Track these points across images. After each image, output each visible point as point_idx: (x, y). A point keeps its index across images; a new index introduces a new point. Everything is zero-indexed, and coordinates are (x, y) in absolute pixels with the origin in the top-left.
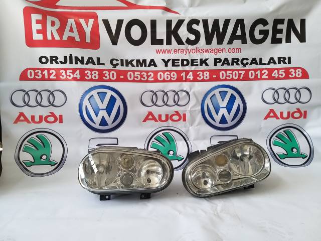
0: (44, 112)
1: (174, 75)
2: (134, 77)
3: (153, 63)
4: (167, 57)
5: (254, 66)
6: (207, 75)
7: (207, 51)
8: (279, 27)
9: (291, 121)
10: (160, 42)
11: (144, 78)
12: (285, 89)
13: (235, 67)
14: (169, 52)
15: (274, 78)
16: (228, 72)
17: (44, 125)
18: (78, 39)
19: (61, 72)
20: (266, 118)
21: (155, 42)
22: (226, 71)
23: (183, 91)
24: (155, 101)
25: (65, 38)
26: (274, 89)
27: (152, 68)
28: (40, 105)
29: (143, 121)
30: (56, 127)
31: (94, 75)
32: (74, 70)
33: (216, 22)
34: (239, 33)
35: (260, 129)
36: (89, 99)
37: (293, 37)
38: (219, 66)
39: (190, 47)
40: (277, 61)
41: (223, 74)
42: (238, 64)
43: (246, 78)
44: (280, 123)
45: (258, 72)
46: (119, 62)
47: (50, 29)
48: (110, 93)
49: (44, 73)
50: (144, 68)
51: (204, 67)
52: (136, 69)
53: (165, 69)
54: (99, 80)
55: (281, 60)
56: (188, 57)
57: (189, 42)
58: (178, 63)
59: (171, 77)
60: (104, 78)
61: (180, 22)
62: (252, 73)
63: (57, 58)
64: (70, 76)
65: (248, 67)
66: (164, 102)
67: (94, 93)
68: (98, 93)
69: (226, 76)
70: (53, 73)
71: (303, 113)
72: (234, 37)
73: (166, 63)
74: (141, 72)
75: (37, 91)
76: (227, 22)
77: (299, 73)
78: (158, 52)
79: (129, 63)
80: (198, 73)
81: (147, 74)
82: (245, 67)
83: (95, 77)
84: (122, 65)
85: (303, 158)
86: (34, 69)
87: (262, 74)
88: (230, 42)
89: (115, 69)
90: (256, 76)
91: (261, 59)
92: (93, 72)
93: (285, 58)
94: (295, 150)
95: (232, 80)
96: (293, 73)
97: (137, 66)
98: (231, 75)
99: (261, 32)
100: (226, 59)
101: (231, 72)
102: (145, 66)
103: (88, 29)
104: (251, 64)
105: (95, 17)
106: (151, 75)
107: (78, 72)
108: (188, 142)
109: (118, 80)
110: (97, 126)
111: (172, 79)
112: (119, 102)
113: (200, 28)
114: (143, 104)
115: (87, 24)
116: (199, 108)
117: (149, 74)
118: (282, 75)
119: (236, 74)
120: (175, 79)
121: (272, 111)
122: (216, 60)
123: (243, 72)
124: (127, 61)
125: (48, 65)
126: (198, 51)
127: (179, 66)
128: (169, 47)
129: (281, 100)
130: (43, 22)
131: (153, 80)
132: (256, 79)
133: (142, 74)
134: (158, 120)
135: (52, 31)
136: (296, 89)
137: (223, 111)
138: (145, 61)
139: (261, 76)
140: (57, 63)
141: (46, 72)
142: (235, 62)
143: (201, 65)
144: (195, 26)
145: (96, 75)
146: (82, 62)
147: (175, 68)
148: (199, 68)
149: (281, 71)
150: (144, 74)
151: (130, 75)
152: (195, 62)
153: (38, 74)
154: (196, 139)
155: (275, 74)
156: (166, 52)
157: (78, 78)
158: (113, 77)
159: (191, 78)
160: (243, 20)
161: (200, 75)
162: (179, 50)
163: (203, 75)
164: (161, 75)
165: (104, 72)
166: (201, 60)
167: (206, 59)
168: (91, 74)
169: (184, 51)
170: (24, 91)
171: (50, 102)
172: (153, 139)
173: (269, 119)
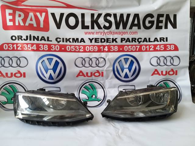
1: (96, 48)
2: (71, 49)
3: (83, 40)
4: (91, 36)
5: (145, 43)
6: (116, 48)
7: (116, 33)
8: (161, 19)
10: (87, 27)
11: (77, 50)
12: (164, 57)
13: (134, 43)
14: (93, 33)
15: (157, 50)
16: (129, 46)
17: (14, 79)
18: (35, 25)
19: (24, 45)
20: (152, 75)
21: (84, 27)
22: (128, 46)
23: (101, 58)
24: (84, 64)
25: (27, 24)
26: (157, 57)
27: (82, 43)
28: (11, 66)
29: (76, 77)
31: (45, 47)
32: (32, 44)
33: (122, 15)
34: (136, 22)
35: (149, 81)
37: (169, 25)
38: (124, 43)
39: (106, 31)
40: (159, 40)
41: (126, 48)
42: (135, 42)
43: (140, 50)
44: (161, 78)
45: (148, 47)
46: (61, 40)
48: (55, 59)
50: (77, 44)
51: (114, 43)
52: (72, 44)
53: (90, 44)
54: (48, 51)
55: (162, 39)
56: (105, 37)
57: (105, 27)
58: (99, 40)
59: (94, 49)
60: (52, 49)
61: (100, 15)
62: (144, 47)
63: (22, 37)
64: (30, 48)
65: (142, 43)
66: (90, 65)
67: (45, 59)
68: (48, 59)
69: (128, 49)
71: (175, 72)
72: (133, 25)
73: (91, 40)
74: (75, 46)
75: (9, 57)
76: (128, 15)
77: (173, 47)
78: (86, 33)
79: (68, 40)
80: (111, 47)
81: (79, 47)
82: (140, 43)
83: (46, 49)
84: (63, 41)
86: (8, 44)
87: (150, 48)
88: (131, 28)
89: (59, 44)
90: (147, 49)
91: (149, 39)
92: (45, 46)
93: (164, 38)
95: (132, 51)
96: (169, 47)
98: (131, 48)
99: (150, 22)
100: (128, 39)
101: (131, 46)
102: (78, 42)
103: (42, 19)
104: (143, 42)
105: (46, 12)
106: (81, 48)
107: (35, 46)
108: (104, 89)
109: (61, 51)
111: (95, 50)
113: (112, 19)
114: (76, 66)
115: (41, 16)
116: (112, 68)
117: (80, 47)
118: (162, 48)
119: (134, 47)
120: (97, 50)
121: (156, 70)
122: (122, 39)
123: (139, 47)
124: (66, 39)
125: (16, 41)
126: (111, 33)
127: (99, 42)
128: (93, 31)
129: (162, 64)
131: (83, 51)
132: (146, 51)
133: (76, 47)
134: (86, 76)
135: (19, 20)
136: (171, 57)
137: (126, 70)
138: (77, 39)
140: (22, 40)
141: (15, 46)
142: (134, 40)
143: (113, 42)
144: (108, 18)
145: (46, 47)
146: (38, 39)
147: (96, 44)
148: (112, 44)
149: (161, 46)
150: (77, 47)
151: (68, 47)
152: (109, 40)
153: (10, 47)
154: (110, 88)
155: (158, 48)
156: (91, 34)
157: (35, 49)
158: (57, 49)
159: (107, 50)
160: (138, 14)
161: (112, 48)
162: (99, 32)
163: (114, 48)
164: (88, 48)
165: (52, 46)
166: (113, 39)
167: (116, 39)
168: (43, 47)
169: (102, 33)
170: (1, 57)
171: (17, 64)
172: (83, 88)
173: (154, 75)
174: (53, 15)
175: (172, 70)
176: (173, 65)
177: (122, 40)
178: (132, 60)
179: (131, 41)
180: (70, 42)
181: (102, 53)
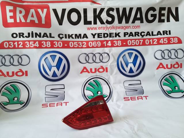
0: (15, 69)
1: (99, 43)
2: (74, 45)
3: (85, 36)
4: (94, 32)
5: (148, 37)
6: (120, 43)
7: (119, 28)
8: (163, 12)
9: (173, 70)
10: (90, 23)
11: (80, 46)
12: (168, 50)
14: (96, 29)
15: (161, 44)
17: (15, 78)
18: (37, 22)
19: (26, 43)
20: (157, 69)
21: (87, 22)
22: (131, 40)
23: (105, 53)
24: (87, 60)
25: (28, 21)
26: (161, 51)
27: (85, 39)
28: (12, 65)
29: (80, 73)
30: (23, 79)
31: (48, 44)
32: (35, 42)
33: (124, 9)
34: (138, 16)
35: (154, 75)
36: (45, 60)
37: (171, 18)
38: (127, 37)
39: (109, 26)
40: (162, 33)
41: (129, 42)
42: (138, 36)
43: (144, 44)
44: (166, 71)
45: (151, 41)
46: (64, 36)
47: (18, 15)
48: (58, 56)
49: (15, 44)
50: (79, 40)
51: (118, 38)
52: (74, 40)
53: (93, 39)
54: (51, 48)
55: (165, 32)
56: (107, 32)
57: (108, 22)
58: (102, 35)
59: (97, 45)
60: (54, 46)
62: (147, 41)
63: (23, 34)
64: (32, 45)
66: (93, 60)
67: (48, 56)
68: (51, 56)
69: (132, 43)
70: (21, 43)
71: (180, 64)
72: (135, 19)
74: (78, 42)
75: (10, 56)
76: (131, 9)
77: (176, 40)
78: (88, 29)
79: (70, 36)
80: (114, 42)
81: (82, 43)
82: (143, 37)
83: (49, 45)
84: (66, 38)
85: (182, 93)
86: (8, 42)
87: (153, 42)
88: (133, 22)
89: (61, 40)
90: (150, 42)
91: (152, 32)
92: (47, 43)
93: (167, 32)
94: (177, 88)
95: (135, 45)
96: (172, 40)
97: (76, 38)
98: (134, 43)
99: (152, 15)
100: (131, 33)
101: (134, 41)
102: (81, 38)
103: (43, 15)
104: (146, 36)
105: (48, 8)
106: (84, 44)
107: (37, 43)
109: (64, 47)
110: (50, 77)
111: (98, 46)
112: (64, 61)
113: (114, 13)
114: (80, 62)
115: (43, 12)
116: (116, 63)
117: (83, 43)
118: (166, 42)
119: (137, 41)
120: (100, 46)
121: (161, 64)
122: (125, 33)
123: (142, 41)
124: (69, 35)
126: (114, 28)
127: (102, 37)
128: (95, 26)
129: (166, 57)
130: (14, 11)
131: (86, 46)
132: (150, 44)
133: (79, 43)
134: (90, 72)
135: (20, 17)
136: (175, 50)
137: (131, 65)
140: (23, 37)
142: (137, 34)
143: (116, 37)
144: (111, 12)
146: (40, 36)
147: (99, 39)
149: (165, 39)
151: (71, 44)
152: (112, 35)
153: (11, 45)
154: (115, 83)
155: (161, 41)
156: (94, 29)
157: (38, 47)
158: (60, 45)
159: (110, 45)
160: (141, 8)
162: (101, 27)
163: (117, 43)
164: (91, 44)
165: (54, 42)
166: (116, 33)
167: (119, 33)
168: (46, 44)
169: (105, 28)
170: (2, 56)
171: (19, 63)
172: (87, 84)
173: (159, 69)
174: (55, 11)
175: (177, 63)
176: (177, 58)
178: (136, 54)
179: (134, 35)
180: (73, 38)
181: (106, 48)
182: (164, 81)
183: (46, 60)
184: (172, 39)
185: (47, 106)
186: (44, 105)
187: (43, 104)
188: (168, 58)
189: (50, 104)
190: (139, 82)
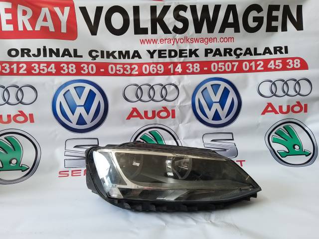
0: (13, 111)
1: (160, 67)
2: (116, 70)
3: (137, 54)
4: (152, 47)
5: (248, 57)
6: (197, 67)
7: (197, 40)
8: (275, 13)
9: (291, 116)
10: (145, 31)
11: (127, 71)
12: (283, 81)
13: (228, 58)
14: (155, 41)
15: (270, 70)
17: (13, 126)
18: (52, 29)
19: (33, 65)
20: (263, 113)
21: (139, 30)
22: (218, 62)
23: (171, 84)
24: (139, 96)
25: (38, 28)
26: (271, 81)
27: (136, 60)
28: (8, 103)
29: (127, 119)
31: (71, 68)
32: (48, 64)
33: (205, 8)
34: (231, 20)
35: (258, 125)
36: (64, 95)
37: (290, 25)
38: (210, 57)
39: (178, 36)
40: (272, 51)
41: (214, 66)
42: (231, 55)
43: (240, 70)
44: (279, 118)
45: (253, 64)
46: (99, 54)
47: (20, 18)
48: (88, 88)
49: (12, 67)
50: (126, 61)
51: (194, 58)
52: (118, 61)
53: (151, 61)
54: (77, 74)
55: (278, 50)
56: (175, 47)
57: (176, 30)
58: (165, 54)
59: (157, 70)
60: (82, 72)
61: (166, 9)
62: (246, 65)
63: (29, 50)
64: (43, 70)
65: (242, 58)
66: (150, 97)
67: (71, 87)
68: (75, 88)
69: (218, 68)
70: (23, 67)
71: (303, 106)
72: (225, 25)
73: (152, 54)
74: (124, 64)
75: (3, 87)
76: (217, 8)
77: (297, 63)
78: (142, 42)
79: (110, 55)
80: (188, 65)
81: (131, 67)
82: (239, 57)
83: (72, 70)
84: (102, 57)
85: (306, 156)
86: (1, 63)
87: (257, 66)
88: (222, 30)
89: (95, 61)
90: (251, 67)
91: (255, 49)
92: (70, 66)
93: (281, 48)
94: (297, 147)
95: (225, 72)
97: (120, 58)
98: (223, 67)
99: (255, 19)
100: (218, 50)
101: (223, 63)
102: (129, 58)
103: (64, 18)
104: (245, 55)
106: (135, 68)
107: (53, 66)
108: (178, 141)
109: (98, 74)
111: (159, 72)
113: (188, 15)
114: (126, 99)
115: (63, 13)
116: (190, 103)
117: (133, 66)
118: (279, 66)
119: (228, 65)
120: (162, 72)
121: (270, 105)
122: (206, 50)
123: (237, 64)
124: (108, 52)
126: (187, 40)
127: (166, 57)
128: (154, 36)
129: (279, 92)
130: (13, 11)
131: (137, 73)
132: (250, 70)
133: (125, 66)
134: (144, 117)
135: (23, 21)
136: (295, 80)
137: (216, 107)
139: (256, 68)
140: (29, 56)
141: (15, 66)
142: (228, 52)
143: (190, 56)
144: (182, 13)
145: (73, 68)
146: (57, 55)
147: (161, 60)
148: (189, 59)
149: (277, 61)
150: (127, 67)
151: (112, 68)
152: (184, 53)
153: (6, 68)
154: (187, 138)
155: (271, 65)
156: (152, 42)
157: (54, 72)
158: (92, 70)
159: (180, 70)
160: (235, 5)
161: (190, 68)
162: (165, 39)
163: (193, 67)
164: (146, 68)
165: (82, 66)
166: (190, 50)
167: (196, 50)
168: (68, 68)
169: (172, 41)
171: (18, 99)
172: (139, 139)
173: (266, 114)
174: (84, 10)
175: (299, 104)
176: (299, 94)
177: (207, 52)
178: (225, 87)
179: (223, 54)
180: (115, 57)
181: (172, 77)
182: (275, 135)
183: (66, 95)
184: (290, 62)
185: (68, 175)
186: (63, 174)
187: (60, 172)
188: (282, 94)
189: (72, 171)
190: (230, 137)
